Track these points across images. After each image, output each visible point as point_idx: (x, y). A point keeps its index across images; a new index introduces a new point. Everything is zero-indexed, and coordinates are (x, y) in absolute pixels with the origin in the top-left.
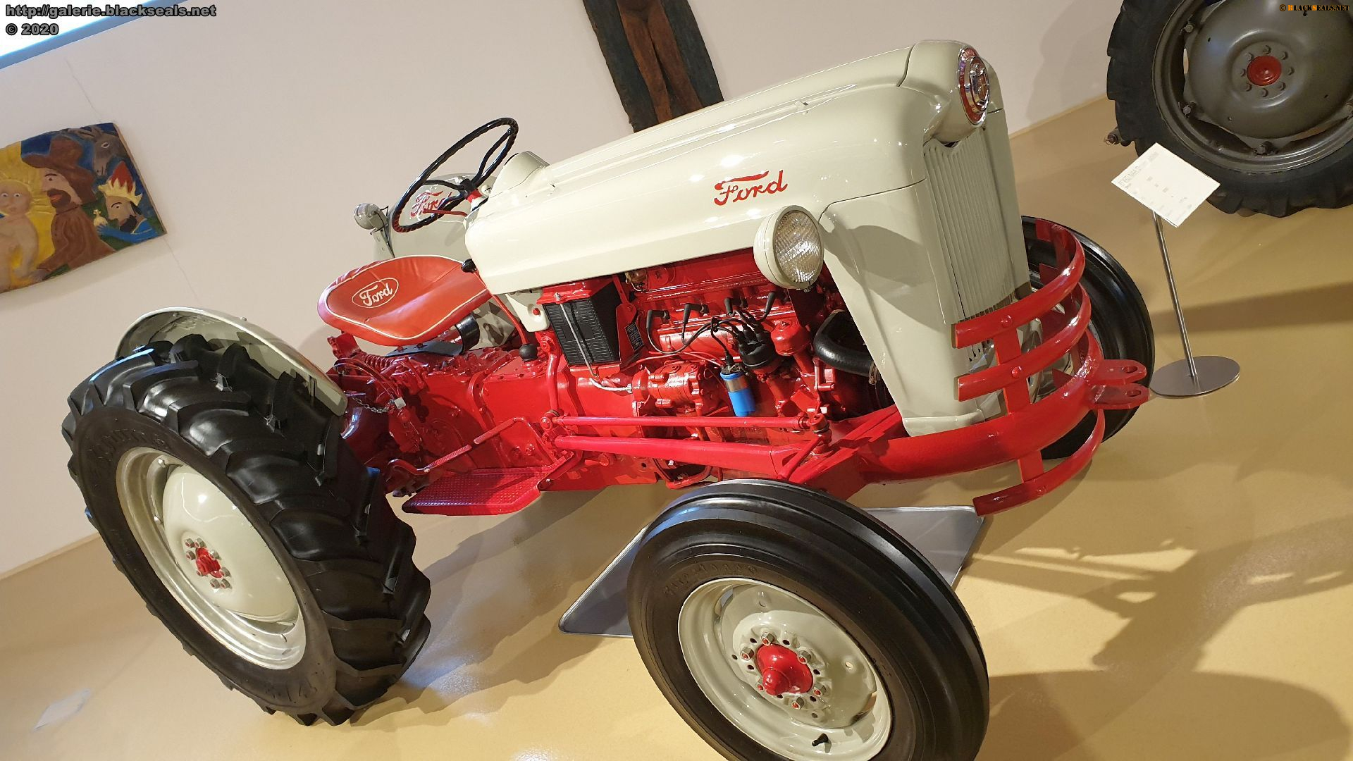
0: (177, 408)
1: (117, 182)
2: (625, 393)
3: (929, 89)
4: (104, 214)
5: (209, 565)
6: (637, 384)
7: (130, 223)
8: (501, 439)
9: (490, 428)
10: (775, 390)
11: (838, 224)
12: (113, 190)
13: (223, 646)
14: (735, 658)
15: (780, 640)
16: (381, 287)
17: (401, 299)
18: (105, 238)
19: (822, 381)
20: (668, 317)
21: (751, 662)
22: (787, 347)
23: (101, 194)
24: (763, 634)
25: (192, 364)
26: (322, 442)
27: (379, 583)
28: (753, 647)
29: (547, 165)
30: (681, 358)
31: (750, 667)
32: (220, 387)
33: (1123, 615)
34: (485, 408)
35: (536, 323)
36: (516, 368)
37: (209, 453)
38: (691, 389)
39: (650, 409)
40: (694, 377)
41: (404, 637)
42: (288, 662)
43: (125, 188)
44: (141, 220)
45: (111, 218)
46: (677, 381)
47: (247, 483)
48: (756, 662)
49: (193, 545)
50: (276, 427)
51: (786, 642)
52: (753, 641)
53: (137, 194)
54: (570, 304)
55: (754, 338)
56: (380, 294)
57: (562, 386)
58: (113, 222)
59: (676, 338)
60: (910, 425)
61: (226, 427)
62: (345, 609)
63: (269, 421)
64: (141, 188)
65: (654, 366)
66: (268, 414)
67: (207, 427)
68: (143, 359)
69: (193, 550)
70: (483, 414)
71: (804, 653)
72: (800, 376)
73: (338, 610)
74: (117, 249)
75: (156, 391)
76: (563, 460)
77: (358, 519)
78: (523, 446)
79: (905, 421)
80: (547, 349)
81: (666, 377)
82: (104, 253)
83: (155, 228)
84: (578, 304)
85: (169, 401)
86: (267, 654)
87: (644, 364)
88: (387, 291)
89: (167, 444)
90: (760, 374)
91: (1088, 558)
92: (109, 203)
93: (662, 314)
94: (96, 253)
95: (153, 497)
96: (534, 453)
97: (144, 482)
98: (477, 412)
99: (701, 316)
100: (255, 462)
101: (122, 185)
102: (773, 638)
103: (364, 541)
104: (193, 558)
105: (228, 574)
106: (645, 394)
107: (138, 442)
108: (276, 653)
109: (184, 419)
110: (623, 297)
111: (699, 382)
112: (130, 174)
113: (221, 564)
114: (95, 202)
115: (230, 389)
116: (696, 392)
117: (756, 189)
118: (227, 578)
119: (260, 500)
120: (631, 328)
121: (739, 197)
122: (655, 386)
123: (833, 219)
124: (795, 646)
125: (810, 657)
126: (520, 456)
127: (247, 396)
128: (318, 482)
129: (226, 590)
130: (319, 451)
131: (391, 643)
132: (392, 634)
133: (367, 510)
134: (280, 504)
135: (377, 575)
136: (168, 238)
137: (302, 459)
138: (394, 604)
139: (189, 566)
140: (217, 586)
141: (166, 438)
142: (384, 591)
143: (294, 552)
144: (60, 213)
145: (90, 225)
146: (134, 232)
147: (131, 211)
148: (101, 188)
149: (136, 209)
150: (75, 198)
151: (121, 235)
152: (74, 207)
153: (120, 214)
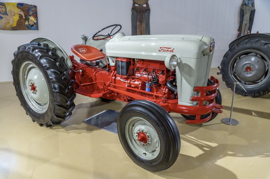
0: (40, 55)
1: (33, 17)
2: (125, 82)
3: (205, 44)
4: (28, 22)
5: (33, 88)
6: (129, 81)
7: (33, 26)
8: (96, 85)
9: (95, 81)
10: (155, 90)
11: (181, 62)
12: (32, 18)
13: (29, 106)
14: (134, 133)
15: (144, 132)
16: (83, 49)
17: (87, 53)
18: (27, 27)
19: (165, 91)
20: (139, 71)
21: (137, 135)
22: (161, 82)
23: (29, 18)
24: (141, 130)
25: (46, 48)
26: (66, 71)
27: (67, 102)
28: (138, 132)
29: (125, 36)
30: (139, 79)
31: (137, 136)
32: (50, 54)
33: (203, 151)
34: (96, 78)
35: (112, 64)
36: (105, 72)
37: (44, 65)
38: (139, 85)
39: (130, 86)
40: (140, 83)
41: (67, 114)
42: (42, 112)
43: (34, 19)
44: (35, 26)
45: (29, 23)
46: (136, 83)
47: (49, 73)
48: (138, 135)
49: (32, 84)
50: (58, 65)
51: (145, 132)
52: (139, 131)
53: (36, 20)
54: (122, 62)
55: (155, 79)
56: (83, 51)
57: (113, 78)
58: (29, 24)
59: (139, 75)
60: (179, 103)
61: (49, 62)
62: (59, 104)
63: (57, 64)
64: (37, 20)
65: (133, 79)
66: (57, 62)
67: (45, 60)
68: (36, 44)
69: (31, 85)
70: (95, 79)
71: (148, 135)
72: (161, 89)
73: (58, 104)
75: (37, 51)
76: (108, 92)
77: (67, 88)
78: (100, 87)
79: (179, 102)
80: (113, 70)
81: (135, 81)
82: (26, 29)
83: (37, 28)
84: (123, 62)
85: (39, 53)
86: (38, 110)
87: (131, 78)
88: (84, 50)
89: (35, 62)
90: (154, 86)
91: (198, 140)
92: (30, 20)
93: (138, 70)
94: (24, 29)
95: (26, 72)
96: (102, 89)
97: (26, 69)
98: (94, 78)
99: (145, 72)
100: (52, 70)
101: (34, 18)
102: (143, 131)
103: (67, 93)
104: (31, 86)
105: (37, 91)
106: (130, 83)
107: (29, 60)
108: (40, 110)
109: (41, 57)
110: (132, 64)
111: (141, 84)
112: (36, 16)
113: (36, 89)
114: (27, 19)
115: (52, 55)
116: (140, 86)
117: (168, 50)
118: (36, 92)
119: (51, 77)
120: (131, 70)
121: (164, 51)
122: (132, 82)
123: (180, 60)
124: (146, 134)
125: (148, 137)
126: (99, 89)
127: (55, 57)
128: (63, 78)
129: (35, 94)
130: (65, 73)
131: (64, 115)
132: (65, 113)
133: (70, 87)
134: (54, 80)
135: (67, 100)
136: (39, 31)
137: (61, 73)
138: (68, 107)
139: (29, 88)
140: (33, 93)
141: (36, 60)
142: (67, 104)
143: (53, 90)
144: (20, 19)
145: (25, 23)
146: (32, 28)
147: (33, 23)
148: (29, 17)
149: (35, 23)
150: (24, 17)
151: (30, 27)
152: (23, 19)
153: (31, 23)
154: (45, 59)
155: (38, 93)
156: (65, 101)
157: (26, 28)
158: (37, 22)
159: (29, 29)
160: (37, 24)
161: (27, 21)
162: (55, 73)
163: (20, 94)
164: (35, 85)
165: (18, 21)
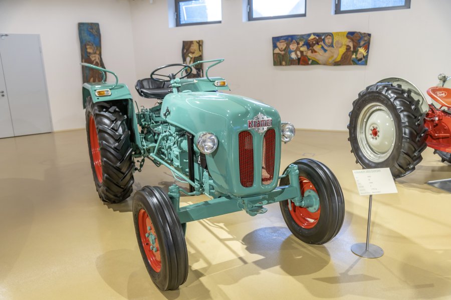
0: (395, 96)
4: (356, 55)
12: (362, 50)
16: (442, 93)
17: (447, 97)
25: (401, 89)
26: (421, 116)
27: (415, 151)
32: (405, 96)
37: (397, 108)
43: (364, 51)
47: (402, 117)
49: (374, 127)
50: (414, 109)
53: (366, 51)
56: (442, 95)
58: (357, 58)
61: (403, 104)
66: (413, 106)
67: (399, 103)
68: (389, 85)
73: (405, 151)
74: (354, 65)
75: (390, 92)
77: (419, 136)
82: (351, 64)
83: (365, 63)
85: (392, 95)
88: (444, 95)
89: (386, 104)
92: (359, 53)
94: (349, 64)
95: (368, 115)
101: (364, 49)
103: (418, 141)
104: (372, 130)
105: (378, 136)
109: (395, 99)
114: (355, 51)
115: (407, 97)
119: (403, 121)
127: (410, 100)
128: (416, 124)
129: (375, 140)
130: (419, 118)
131: (407, 167)
132: (409, 164)
133: (422, 135)
134: (407, 124)
135: (417, 149)
136: (367, 66)
137: (416, 117)
138: (414, 158)
139: (369, 132)
140: (373, 138)
141: (387, 102)
142: (415, 154)
143: (404, 135)
144: (346, 51)
145: (351, 56)
146: (360, 62)
147: (362, 57)
148: (359, 48)
149: (364, 57)
150: (352, 49)
151: (357, 62)
152: (351, 51)
153: (359, 56)
154: (400, 101)
155: (379, 139)
156: (414, 149)
157: (352, 62)
158: (367, 55)
159: (356, 64)
160: (366, 57)
161: (354, 54)
162: (408, 117)
163: (353, 139)
164: (378, 130)
165: (344, 53)
